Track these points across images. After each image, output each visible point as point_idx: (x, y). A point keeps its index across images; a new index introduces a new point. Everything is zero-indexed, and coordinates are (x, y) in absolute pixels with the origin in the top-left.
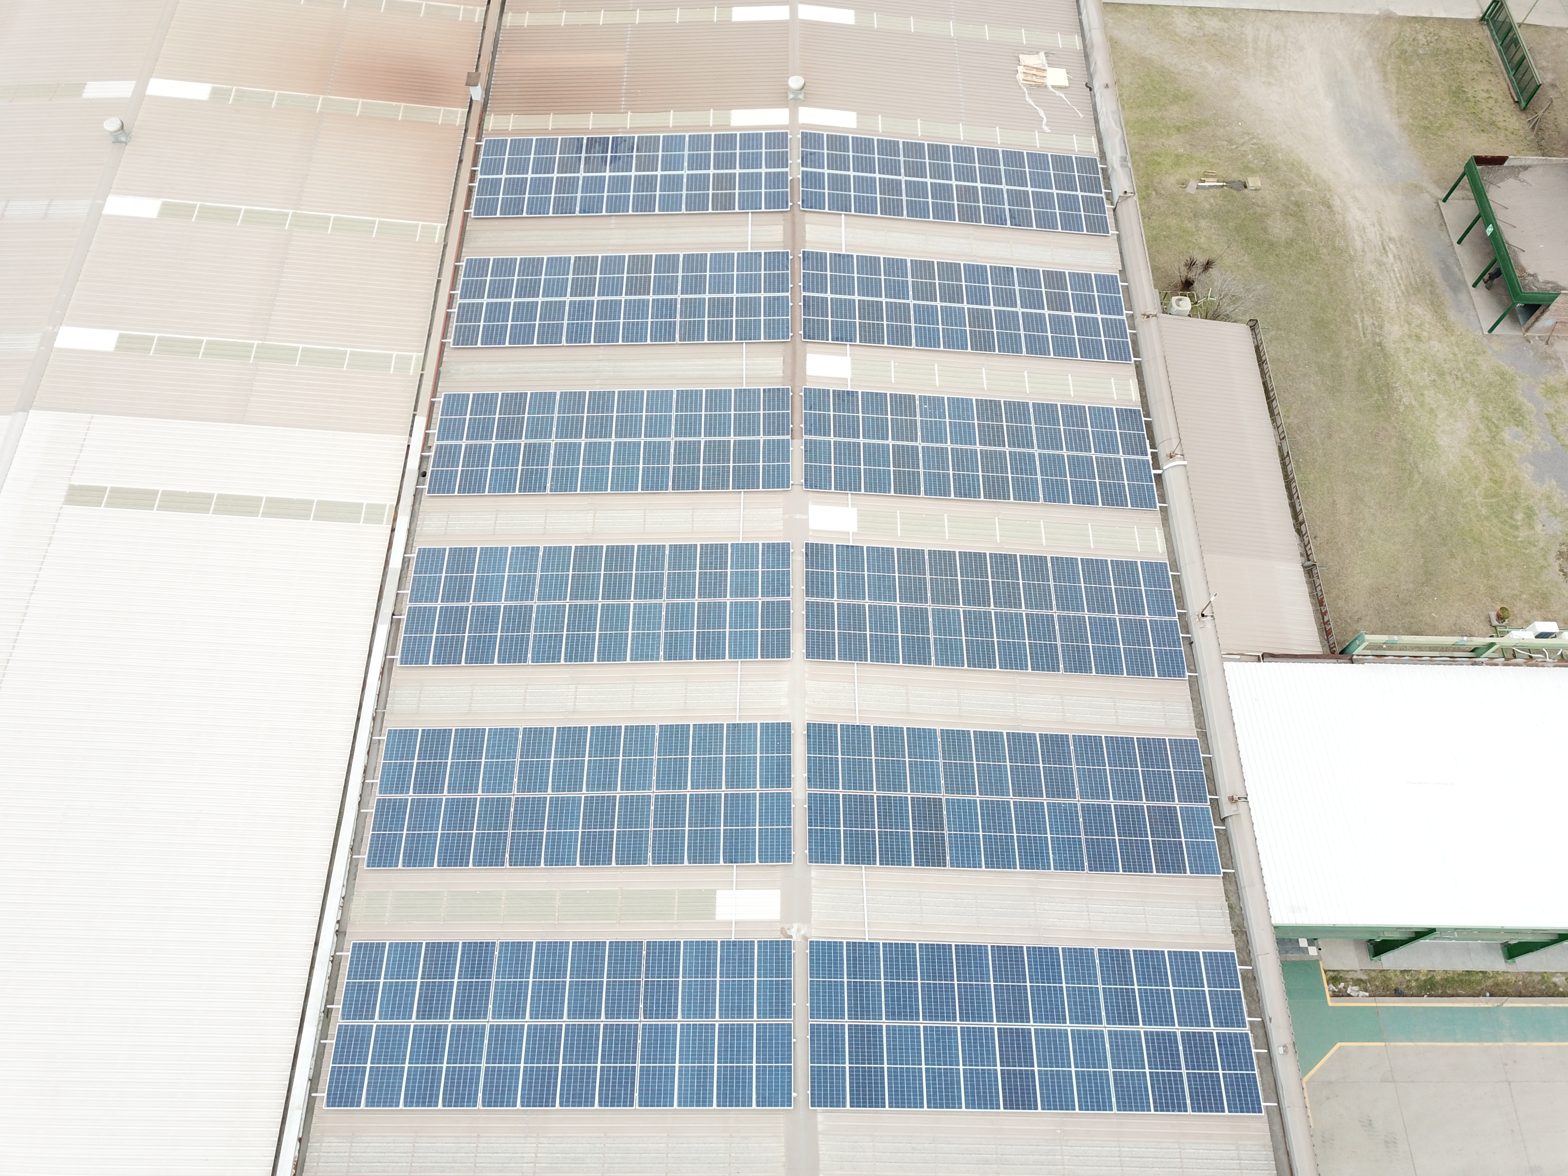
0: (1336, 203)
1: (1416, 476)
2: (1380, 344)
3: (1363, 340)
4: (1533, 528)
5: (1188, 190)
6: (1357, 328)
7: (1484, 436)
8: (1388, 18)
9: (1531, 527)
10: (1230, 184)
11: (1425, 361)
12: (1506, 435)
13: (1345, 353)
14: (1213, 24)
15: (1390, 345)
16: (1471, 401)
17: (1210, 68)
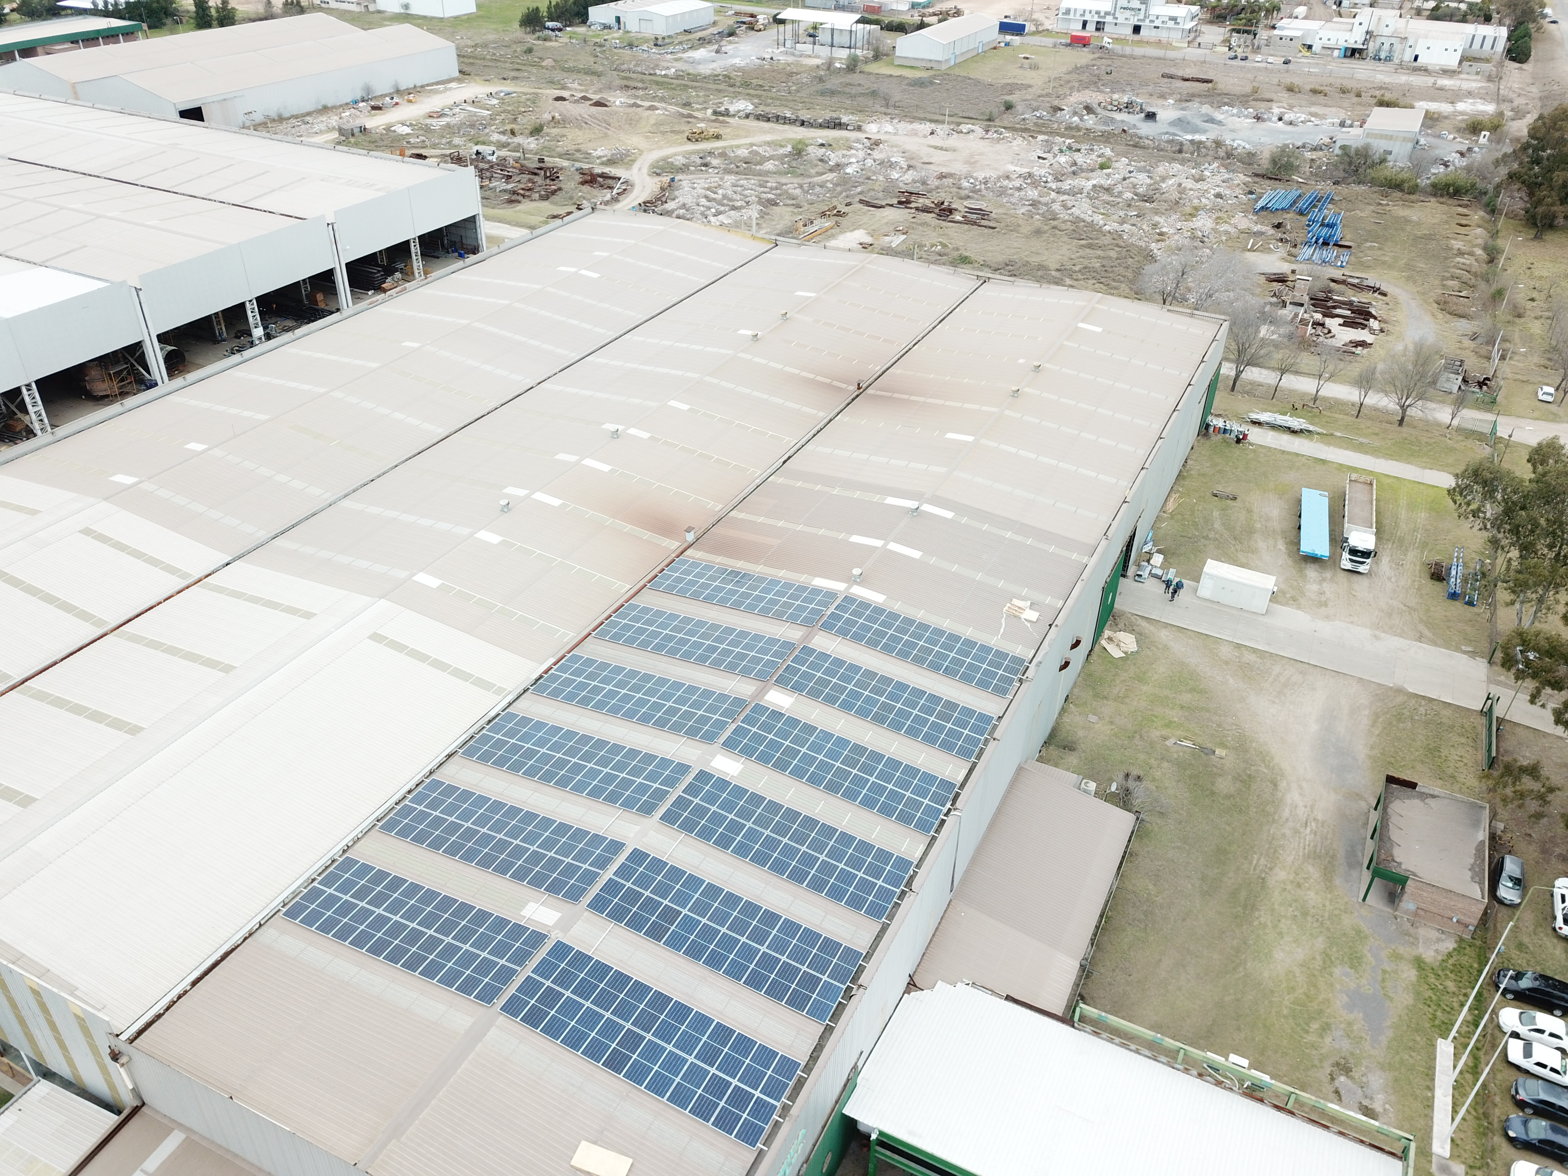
0: (1283, 785)
1: (1241, 969)
2: (1263, 879)
3: (1252, 872)
4: (1322, 1038)
5: (1167, 743)
6: (1251, 863)
7: (1318, 963)
8: (1400, 691)
9: (1321, 1036)
10: (1202, 749)
11: (1296, 901)
12: (1337, 971)
13: (1231, 874)
14: (1250, 657)
15: (1271, 882)
16: (1320, 939)
17: (1231, 681)
